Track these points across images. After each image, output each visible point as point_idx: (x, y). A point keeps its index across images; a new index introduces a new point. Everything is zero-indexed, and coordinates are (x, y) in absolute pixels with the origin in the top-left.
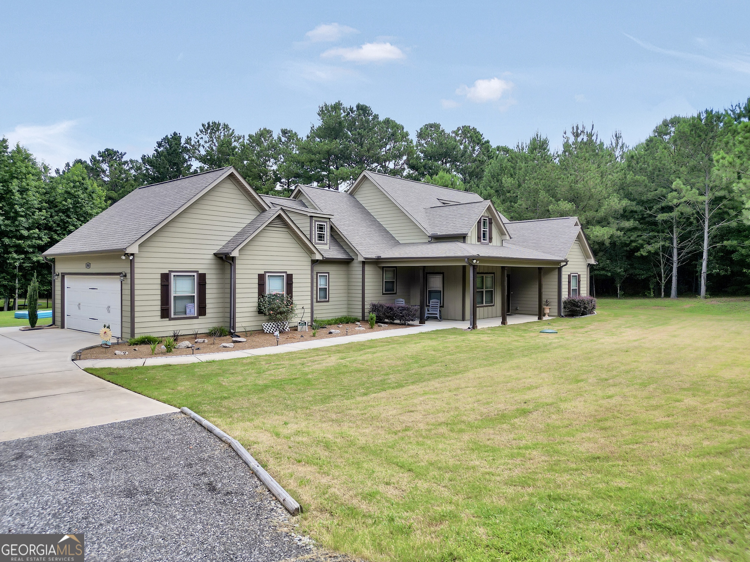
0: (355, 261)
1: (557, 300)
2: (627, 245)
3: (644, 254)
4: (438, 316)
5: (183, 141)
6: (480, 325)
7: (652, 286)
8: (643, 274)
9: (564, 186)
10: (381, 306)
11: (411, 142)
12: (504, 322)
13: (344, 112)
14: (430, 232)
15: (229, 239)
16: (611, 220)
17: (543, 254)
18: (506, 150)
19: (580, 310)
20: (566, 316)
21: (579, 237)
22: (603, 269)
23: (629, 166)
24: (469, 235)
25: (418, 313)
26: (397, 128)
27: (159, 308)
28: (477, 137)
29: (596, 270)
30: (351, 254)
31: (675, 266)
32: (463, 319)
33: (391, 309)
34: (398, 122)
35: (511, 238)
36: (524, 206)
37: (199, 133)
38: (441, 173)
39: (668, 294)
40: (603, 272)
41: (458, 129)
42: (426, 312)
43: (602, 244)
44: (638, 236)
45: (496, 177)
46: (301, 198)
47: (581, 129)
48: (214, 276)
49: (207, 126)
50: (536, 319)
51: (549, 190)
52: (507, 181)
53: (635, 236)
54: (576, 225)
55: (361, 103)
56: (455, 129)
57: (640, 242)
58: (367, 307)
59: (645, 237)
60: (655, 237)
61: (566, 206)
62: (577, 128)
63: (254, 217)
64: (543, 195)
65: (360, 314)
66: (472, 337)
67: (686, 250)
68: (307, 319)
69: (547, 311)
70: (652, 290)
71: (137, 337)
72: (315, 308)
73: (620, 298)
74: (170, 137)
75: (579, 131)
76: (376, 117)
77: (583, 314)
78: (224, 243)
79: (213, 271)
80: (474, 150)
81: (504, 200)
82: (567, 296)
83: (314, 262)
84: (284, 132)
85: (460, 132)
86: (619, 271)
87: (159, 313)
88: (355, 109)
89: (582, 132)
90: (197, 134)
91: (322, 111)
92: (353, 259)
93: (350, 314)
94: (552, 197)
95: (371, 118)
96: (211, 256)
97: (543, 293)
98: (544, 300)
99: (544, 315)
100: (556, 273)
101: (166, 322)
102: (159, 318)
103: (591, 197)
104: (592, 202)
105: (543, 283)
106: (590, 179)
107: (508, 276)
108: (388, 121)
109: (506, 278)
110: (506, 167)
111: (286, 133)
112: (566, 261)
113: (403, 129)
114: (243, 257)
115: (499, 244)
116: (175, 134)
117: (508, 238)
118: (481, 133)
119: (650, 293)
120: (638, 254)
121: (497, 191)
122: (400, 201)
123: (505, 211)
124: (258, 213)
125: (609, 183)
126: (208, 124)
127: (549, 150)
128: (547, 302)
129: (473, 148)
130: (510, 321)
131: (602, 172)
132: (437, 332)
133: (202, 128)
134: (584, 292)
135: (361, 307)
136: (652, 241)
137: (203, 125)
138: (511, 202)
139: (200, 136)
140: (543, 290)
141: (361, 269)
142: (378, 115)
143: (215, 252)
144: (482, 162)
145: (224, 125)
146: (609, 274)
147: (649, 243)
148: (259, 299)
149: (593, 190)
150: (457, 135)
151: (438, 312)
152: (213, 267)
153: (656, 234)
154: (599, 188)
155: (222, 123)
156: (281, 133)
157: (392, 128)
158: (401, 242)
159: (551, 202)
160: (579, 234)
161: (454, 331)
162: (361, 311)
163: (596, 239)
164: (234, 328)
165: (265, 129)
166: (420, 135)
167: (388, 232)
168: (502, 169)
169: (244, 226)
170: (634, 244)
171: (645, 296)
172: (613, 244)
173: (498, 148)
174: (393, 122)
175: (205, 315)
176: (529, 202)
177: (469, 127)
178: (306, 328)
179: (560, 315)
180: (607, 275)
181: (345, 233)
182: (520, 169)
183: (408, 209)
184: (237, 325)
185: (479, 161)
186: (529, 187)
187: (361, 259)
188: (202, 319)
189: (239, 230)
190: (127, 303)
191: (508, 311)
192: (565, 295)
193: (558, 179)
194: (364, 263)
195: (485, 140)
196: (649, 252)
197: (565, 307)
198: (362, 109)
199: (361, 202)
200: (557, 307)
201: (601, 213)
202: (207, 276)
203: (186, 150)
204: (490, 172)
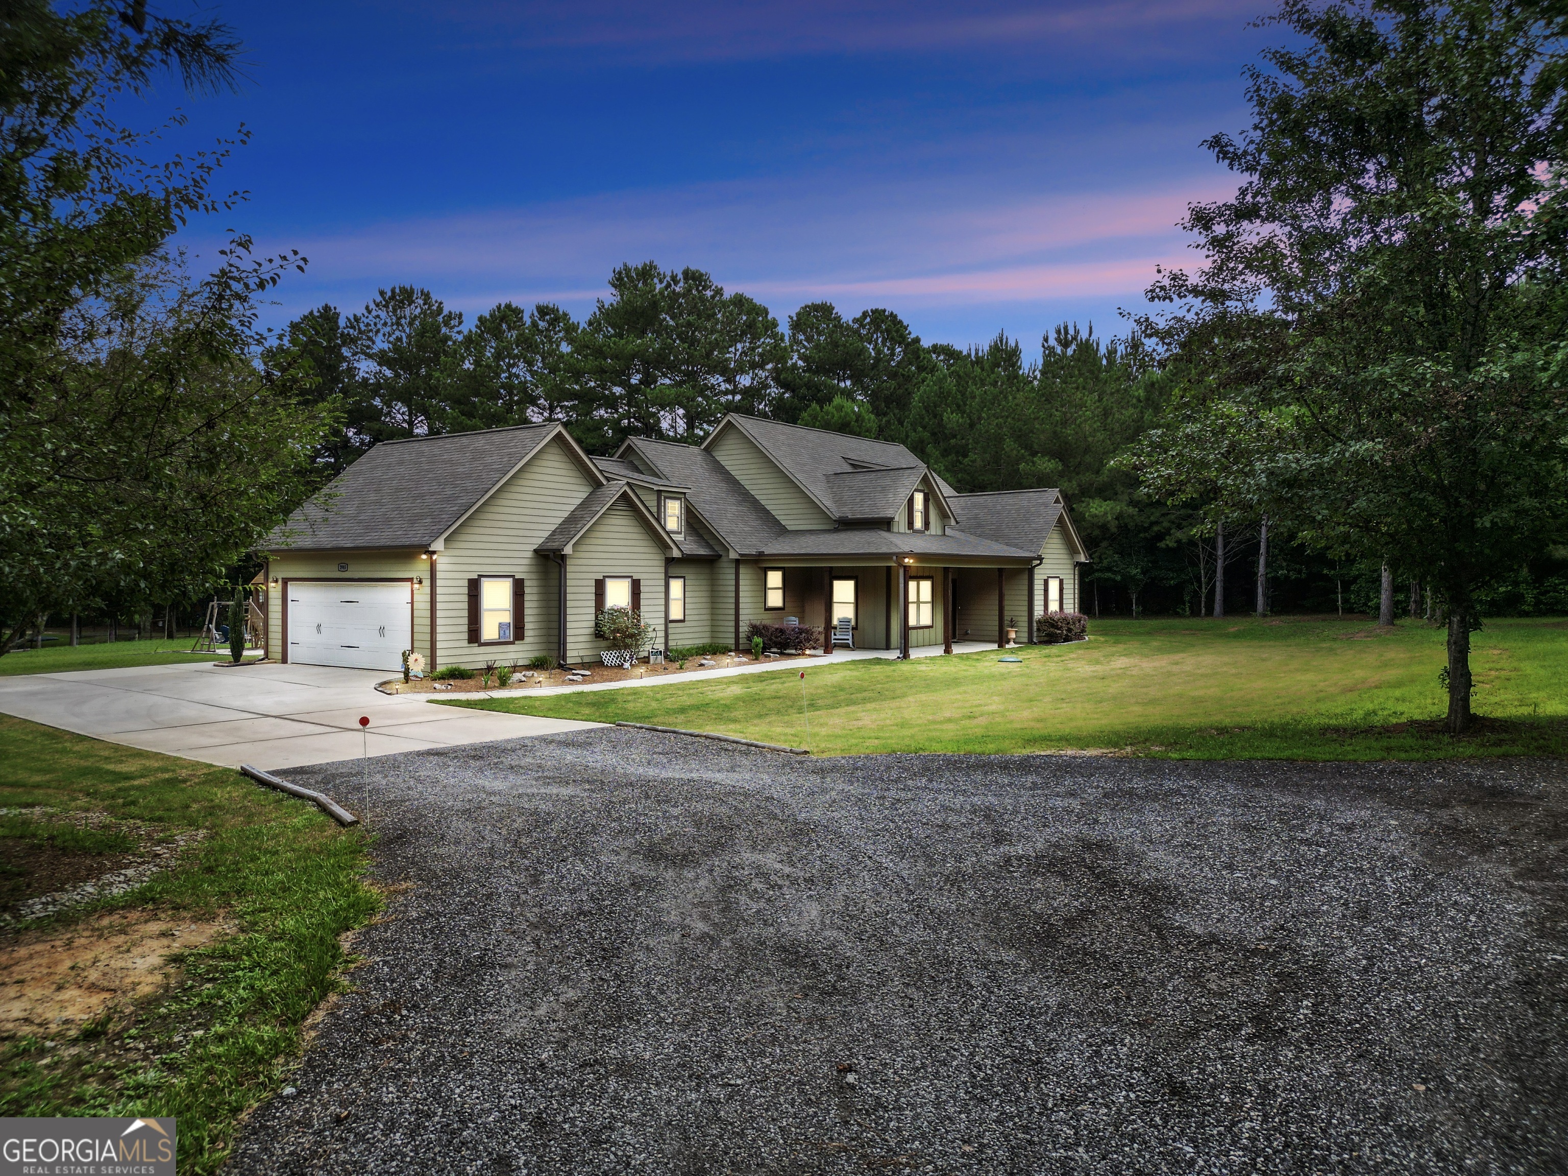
0: (724, 559)
1: (1026, 619)
2: (1146, 530)
3: (1172, 544)
4: (850, 642)
5: (342, 322)
6: (914, 654)
7: (1187, 598)
8: (1172, 578)
9: (1043, 432)
10: (765, 627)
11: (782, 339)
12: (948, 651)
13: (661, 282)
14: (836, 512)
15: (553, 527)
16: (1119, 488)
17: (1005, 548)
18: (949, 353)
19: (1061, 634)
20: (1041, 643)
21: (1061, 520)
22: (1109, 569)
23: (1147, 399)
24: (896, 519)
25: (822, 638)
26: (757, 314)
27: (465, 628)
28: (897, 331)
29: (1097, 570)
30: (717, 548)
31: (1220, 563)
32: (888, 647)
33: (782, 631)
34: (758, 301)
35: (957, 523)
36: (979, 463)
37: (372, 306)
38: (837, 400)
39: (1210, 612)
40: (1109, 575)
41: (865, 314)
42: (833, 637)
43: (1104, 527)
44: (1163, 515)
45: (932, 409)
46: (632, 458)
47: (1071, 332)
48: (535, 583)
49: (389, 294)
50: (995, 646)
51: (1020, 437)
52: (952, 418)
53: (1158, 514)
54: (1057, 501)
55: (693, 268)
56: (859, 315)
57: (1166, 524)
58: (744, 629)
59: (1173, 517)
60: (1190, 516)
61: (1047, 465)
62: (1066, 332)
63: (585, 495)
64: (1009, 444)
65: (733, 641)
66: (904, 667)
67: (1237, 539)
68: (662, 648)
69: (1013, 635)
70: (1188, 605)
71: (440, 669)
72: (670, 631)
73: (1137, 618)
74: (316, 314)
75: (1069, 337)
76: (719, 292)
77: (1067, 639)
78: (547, 534)
79: (533, 576)
80: (893, 354)
81: (945, 450)
82: (1042, 613)
83: (670, 562)
84: (543, 311)
85: (868, 320)
86: (1134, 572)
87: (465, 636)
88: (680, 276)
89: (1074, 338)
90: (367, 308)
91: (620, 279)
92: (720, 556)
93: (717, 641)
94: (1026, 448)
95: (709, 293)
96: (530, 554)
97: (1006, 608)
98: (1007, 618)
99: (1008, 642)
100: (1026, 576)
101: (475, 649)
102: (465, 643)
103: (1087, 450)
104: (1088, 459)
105: (1006, 592)
106: (1085, 421)
107: (954, 581)
108: (740, 301)
109: (950, 585)
110: (949, 393)
111: (547, 314)
112: (1040, 559)
113: (767, 313)
114: (578, 555)
115: (939, 532)
116: (327, 308)
117: (953, 522)
118: (905, 324)
119: (1184, 610)
120: (1162, 545)
121: (934, 434)
122: (787, 464)
123: (947, 469)
124: (589, 489)
125: (1117, 427)
126: (393, 291)
127: (1020, 368)
128: (1012, 621)
129: (892, 350)
130: (957, 649)
131: (1104, 409)
132: (854, 662)
133: (379, 299)
134: (1071, 608)
135: (733, 630)
136: (1184, 523)
137: (382, 293)
138: (957, 453)
139: (374, 313)
140: (1006, 603)
141: (733, 571)
142: (722, 289)
143: (535, 547)
144: (908, 378)
145: (422, 292)
146: (1119, 578)
147: (1179, 527)
148: (597, 617)
149: (1090, 439)
150: (862, 326)
151: (850, 637)
152: (533, 569)
153: (1191, 512)
154: (1100, 436)
155: (417, 288)
156: (536, 313)
157: (748, 313)
158: (789, 528)
159: (1023, 457)
160: (1061, 517)
161: (878, 661)
162: (733, 635)
163: (1095, 520)
164: (564, 658)
165: (508, 306)
166: (797, 325)
167: (767, 512)
168: (943, 395)
169: (572, 508)
170: (1156, 528)
171: (1177, 615)
172: (1124, 528)
173: (936, 349)
174: (750, 301)
175: (523, 639)
176: (987, 455)
177: (884, 311)
178: (661, 658)
179: (1030, 642)
180: (1114, 580)
181: (707, 515)
182: (974, 397)
183: (800, 477)
184: (569, 654)
185: (903, 375)
186: (987, 431)
187: (733, 555)
188: (518, 647)
189: (566, 515)
190: (423, 620)
191: (954, 636)
192: (1038, 612)
193: (1035, 419)
194: (737, 562)
195: (912, 336)
196: (1179, 541)
197: (1038, 630)
198: (694, 279)
199: (723, 463)
200: (1026, 629)
201: (1104, 478)
202: (527, 583)
203: (348, 340)
204: (921, 400)
